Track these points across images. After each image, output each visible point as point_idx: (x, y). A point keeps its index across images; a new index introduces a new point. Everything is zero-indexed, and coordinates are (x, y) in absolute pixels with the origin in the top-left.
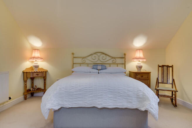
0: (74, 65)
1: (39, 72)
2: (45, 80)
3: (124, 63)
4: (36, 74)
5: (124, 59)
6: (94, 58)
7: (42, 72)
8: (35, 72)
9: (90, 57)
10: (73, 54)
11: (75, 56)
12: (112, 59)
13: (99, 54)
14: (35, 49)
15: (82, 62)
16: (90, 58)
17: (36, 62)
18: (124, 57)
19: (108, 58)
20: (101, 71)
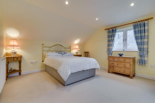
0: (44, 51)
1: (19, 57)
2: (20, 63)
3: (70, 51)
4: (16, 58)
5: (70, 49)
6: (55, 48)
7: (20, 57)
8: (15, 57)
9: (54, 47)
12: (65, 49)
13: (59, 46)
15: (48, 50)
17: (14, 49)
18: (70, 47)
19: (63, 48)
20: (64, 55)
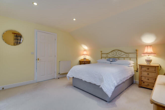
0: (102, 58)
3: (136, 57)
4: (84, 62)
5: (136, 54)
10: (101, 52)
11: (102, 53)
12: (126, 55)
13: (116, 51)
14: (85, 50)
16: (110, 54)
17: (85, 56)
